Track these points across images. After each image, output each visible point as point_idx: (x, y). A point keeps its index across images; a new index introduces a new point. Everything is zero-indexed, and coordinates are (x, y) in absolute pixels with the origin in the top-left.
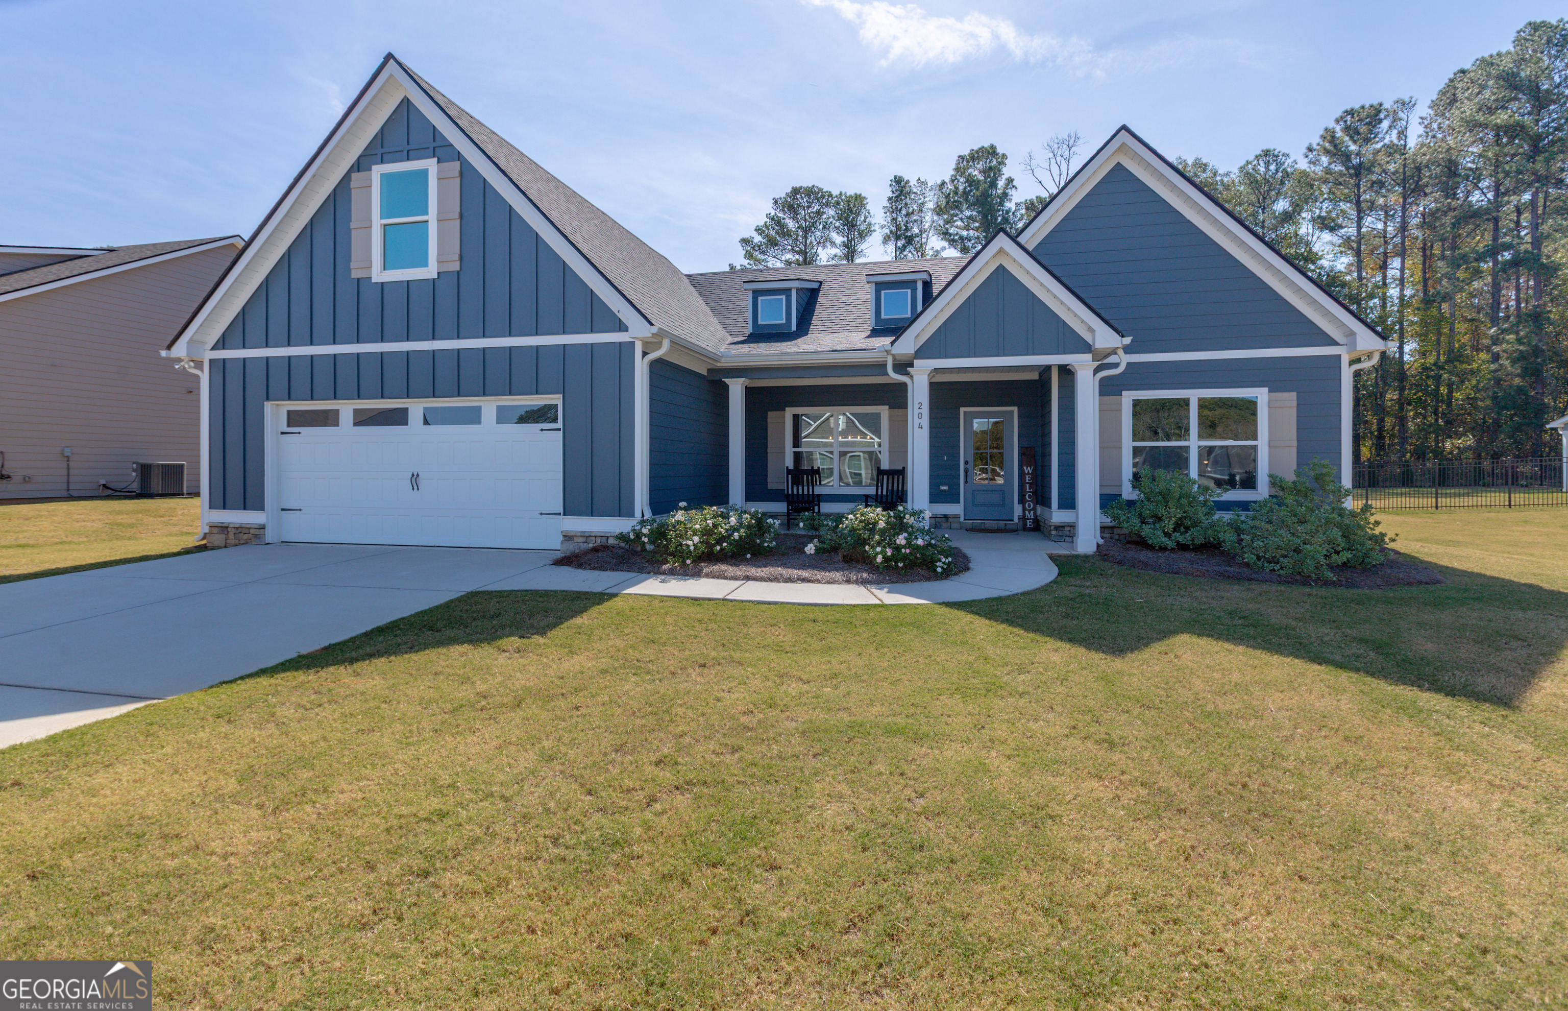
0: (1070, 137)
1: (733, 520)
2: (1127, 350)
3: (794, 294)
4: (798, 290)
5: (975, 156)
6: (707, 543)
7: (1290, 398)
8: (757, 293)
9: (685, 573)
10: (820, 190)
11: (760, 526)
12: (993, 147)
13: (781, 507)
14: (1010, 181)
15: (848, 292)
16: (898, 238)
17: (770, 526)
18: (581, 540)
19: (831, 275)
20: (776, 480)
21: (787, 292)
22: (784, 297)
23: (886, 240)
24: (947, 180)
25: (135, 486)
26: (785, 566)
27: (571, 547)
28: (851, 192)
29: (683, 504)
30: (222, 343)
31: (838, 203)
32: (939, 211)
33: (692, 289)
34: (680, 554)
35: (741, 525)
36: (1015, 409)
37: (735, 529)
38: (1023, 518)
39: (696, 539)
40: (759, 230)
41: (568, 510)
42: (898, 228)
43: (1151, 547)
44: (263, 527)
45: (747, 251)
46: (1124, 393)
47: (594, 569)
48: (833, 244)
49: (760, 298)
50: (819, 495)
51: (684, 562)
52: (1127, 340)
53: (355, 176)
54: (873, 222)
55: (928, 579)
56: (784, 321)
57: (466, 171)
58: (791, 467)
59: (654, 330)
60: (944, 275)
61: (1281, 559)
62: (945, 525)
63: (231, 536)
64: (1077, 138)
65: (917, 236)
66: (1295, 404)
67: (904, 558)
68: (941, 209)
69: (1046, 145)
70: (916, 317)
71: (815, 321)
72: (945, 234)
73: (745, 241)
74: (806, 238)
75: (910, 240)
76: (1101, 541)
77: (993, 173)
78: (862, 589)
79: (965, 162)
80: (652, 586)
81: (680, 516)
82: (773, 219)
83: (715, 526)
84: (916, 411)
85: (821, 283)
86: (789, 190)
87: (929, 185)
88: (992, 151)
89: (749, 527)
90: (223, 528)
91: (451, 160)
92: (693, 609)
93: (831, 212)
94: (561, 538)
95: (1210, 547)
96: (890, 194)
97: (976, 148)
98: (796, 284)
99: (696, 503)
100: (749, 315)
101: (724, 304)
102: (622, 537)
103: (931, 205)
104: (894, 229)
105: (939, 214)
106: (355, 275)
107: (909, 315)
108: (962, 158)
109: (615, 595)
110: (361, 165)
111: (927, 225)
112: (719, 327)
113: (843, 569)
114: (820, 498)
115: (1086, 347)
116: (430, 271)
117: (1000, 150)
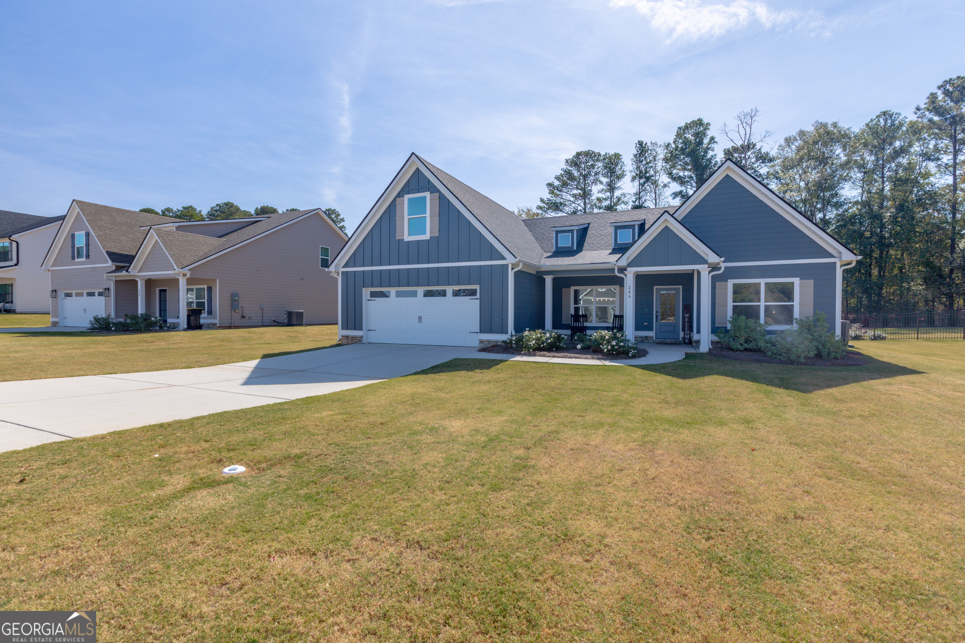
0: (752, 111)
1: (548, 335)
2: (723, 262)
3: (575, 232)
4: (577, 230)
5: (687, 127)
6: (538, 344)
7: (810, 283)
8: (557, 232)
9: (529, 355)
10: (593, 152)
11: (559, 338)
12: (700, 120)
13: (569, 332)
14: (712, 139)
15: (602, 228)
16: (641, 178)
17: (563, 338)
18: (487, 343)
19: (594, 219)
20: (566, 320)
21: (572, 231)
22: (570, 234)
23: (633, 179)
24: (671, 142)
25: (286, 321)
26: (569, 353)
27: (483, 346)
28: (612, 152)
29: (527, 329)
30: (346, 266)
31: (604, 159)
32: (666, 160)
33: (526, 227)
34: (528, 347)
35: (551, 337)
36: (681, 287)
37: (547, 339)
38: (684, 338)
39: (534, 342)
40: (557, 178)
41: (482, 331)
42: (641, 172)
43: (732, 350)
44: (362, 337)
45: (550, 190)
46: (729, 280)
47: (495, 353)
48: (601, 183)
49: (559, 235)
50: (586, 327)
51: (529, 351)
52: (723, 259)
53: (397, 199)
54: (625, 170)
55: (626, 359)
56: (570, 245)
57: (442, 197)
58: (573, 314)
59: (517, 260)
60: (653, 218)
61: (784, 354)
62: (646, 341)
63: (350, 340)
64: (757, 111)
65: (652, 176)
66: (812, 285)
67: (616, 350)
68: (667, 160)
69: (736, 116)
70: (634, 242)
71: (585, 244)
72: (670, 174)
73: (549, 185)
74: (585, 180)
75: (648, 179)
76: (711, 347)
77: (699, 136)
78: (598, 361)
79: (681, 132)
80: (518, 358)
81: (527, 333)
82: (565, 171)
83: (541, 337)
84: (628, 290)
85: (589, 224)
86: (575, 154)
87: (659, 144)
88: (700, 122)
89: (554, 338)
90: (347, 337)
91: (436, 192)
92: (535, 365)
93: (600, 164)
94: (479, 342)
95: (758, 350)
96: (635, 152)
97: (689, 122)
98: (576, 228)
99: (533, 328)
100: (554, 241)
101: (541, 235)
102: (504, 342)
103: (661, 156)
104: (638, 173)
105: (666, 162)
106: (397, 238)
107: (631, 241)
108: (680, 128)
109: (507, 361)
110: (400, 195)
111: (659, 169)
112: (539, 248)
113: (592, 354)
114: (586, 328)
115: (704, 261)
116: (427, 237)
117: (705, 121)
